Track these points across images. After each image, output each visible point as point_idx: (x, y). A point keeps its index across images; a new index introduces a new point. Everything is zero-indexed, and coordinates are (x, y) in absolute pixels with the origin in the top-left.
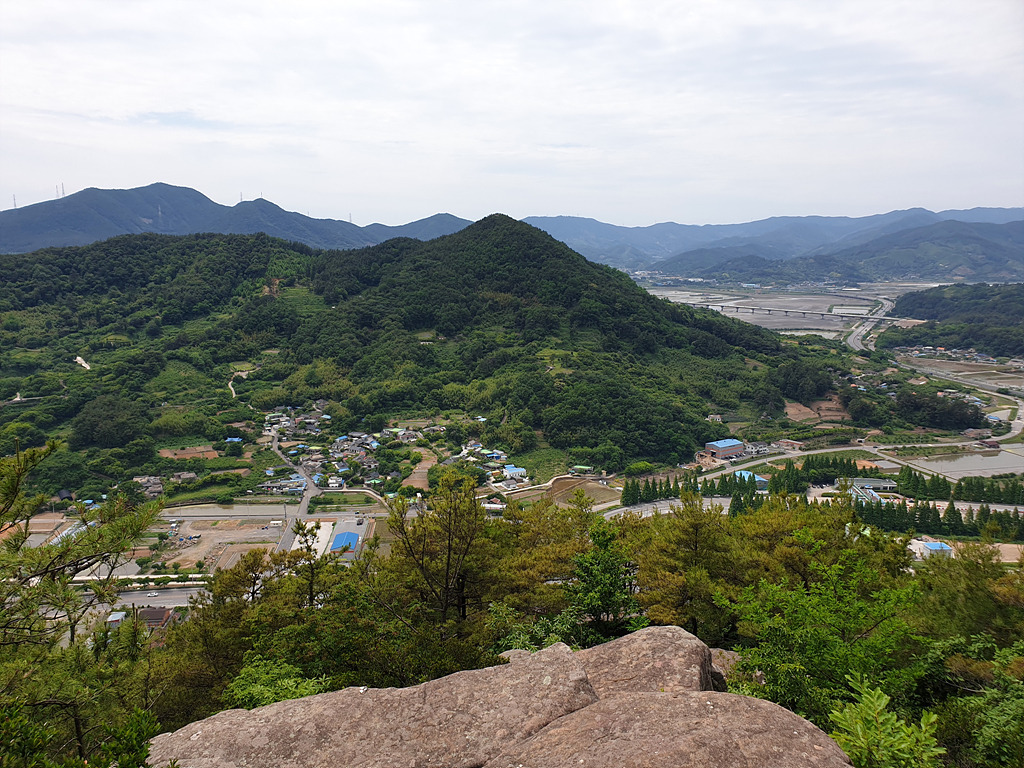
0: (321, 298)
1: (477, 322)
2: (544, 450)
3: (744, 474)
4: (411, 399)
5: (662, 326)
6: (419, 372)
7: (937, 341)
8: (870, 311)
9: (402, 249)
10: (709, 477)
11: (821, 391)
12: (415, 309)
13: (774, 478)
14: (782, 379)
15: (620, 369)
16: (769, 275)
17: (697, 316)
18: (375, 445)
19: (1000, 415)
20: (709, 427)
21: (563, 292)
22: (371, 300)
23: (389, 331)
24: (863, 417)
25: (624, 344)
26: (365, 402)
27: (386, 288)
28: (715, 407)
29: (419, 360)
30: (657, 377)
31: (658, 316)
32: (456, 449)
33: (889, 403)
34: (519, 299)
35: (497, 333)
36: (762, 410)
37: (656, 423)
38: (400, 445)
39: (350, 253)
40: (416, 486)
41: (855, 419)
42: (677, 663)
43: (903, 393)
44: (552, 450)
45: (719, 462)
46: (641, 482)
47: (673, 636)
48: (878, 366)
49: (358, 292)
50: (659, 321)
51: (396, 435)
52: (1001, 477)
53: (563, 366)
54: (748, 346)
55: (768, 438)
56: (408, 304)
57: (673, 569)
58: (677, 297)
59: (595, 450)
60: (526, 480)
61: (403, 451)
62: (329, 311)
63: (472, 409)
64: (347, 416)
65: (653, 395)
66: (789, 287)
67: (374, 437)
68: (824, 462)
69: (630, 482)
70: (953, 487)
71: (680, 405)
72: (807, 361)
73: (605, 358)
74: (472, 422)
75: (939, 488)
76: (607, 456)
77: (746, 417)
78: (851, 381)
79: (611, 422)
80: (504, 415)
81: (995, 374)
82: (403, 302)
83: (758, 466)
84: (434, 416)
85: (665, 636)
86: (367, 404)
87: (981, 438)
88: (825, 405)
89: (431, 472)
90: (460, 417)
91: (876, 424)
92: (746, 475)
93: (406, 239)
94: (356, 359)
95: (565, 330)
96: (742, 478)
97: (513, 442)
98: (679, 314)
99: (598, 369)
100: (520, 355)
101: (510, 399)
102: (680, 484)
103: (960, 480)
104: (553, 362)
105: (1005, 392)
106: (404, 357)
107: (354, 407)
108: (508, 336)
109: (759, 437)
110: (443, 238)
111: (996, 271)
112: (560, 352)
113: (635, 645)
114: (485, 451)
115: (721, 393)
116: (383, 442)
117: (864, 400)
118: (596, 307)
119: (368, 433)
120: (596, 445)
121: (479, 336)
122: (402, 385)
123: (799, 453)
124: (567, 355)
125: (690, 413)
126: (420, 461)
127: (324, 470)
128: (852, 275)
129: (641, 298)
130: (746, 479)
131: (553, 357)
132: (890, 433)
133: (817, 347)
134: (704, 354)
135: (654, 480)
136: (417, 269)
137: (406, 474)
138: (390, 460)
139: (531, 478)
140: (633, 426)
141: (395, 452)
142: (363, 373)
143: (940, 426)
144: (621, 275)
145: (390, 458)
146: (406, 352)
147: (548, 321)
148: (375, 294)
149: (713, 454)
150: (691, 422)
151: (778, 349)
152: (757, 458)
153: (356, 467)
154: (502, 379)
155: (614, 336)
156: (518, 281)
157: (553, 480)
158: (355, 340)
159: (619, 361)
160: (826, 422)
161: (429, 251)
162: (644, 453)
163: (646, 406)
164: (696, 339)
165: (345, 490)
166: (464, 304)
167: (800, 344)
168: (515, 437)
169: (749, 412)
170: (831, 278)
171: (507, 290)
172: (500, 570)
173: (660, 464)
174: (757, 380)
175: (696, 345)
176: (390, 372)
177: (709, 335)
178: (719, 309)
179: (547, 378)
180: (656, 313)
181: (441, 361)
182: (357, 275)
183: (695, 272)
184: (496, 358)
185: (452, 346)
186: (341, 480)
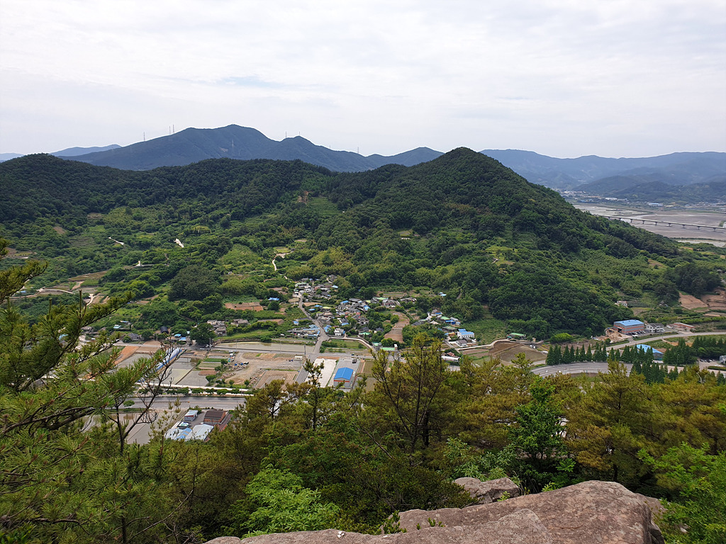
0: (336, 205)
1: (443, 225)
2: (489, 320)
3: (644, 346)
4: (393, 277)
5: (584, 233)
6: (399, 259)
9: (392, 172)
10: (615, 347)
11: (712, 287)
12: (399, 214)
13: (668, 351)
14: (677, 276)
15: (550, 263)
16: (670, 196)
17: (611, 226)
18: (367, 308)
20: (618, 310)
21: (508, 204)
22: (369, 208)
23: (380, 229)
25: (554, 244)
26: (361, 278)
27: (379, 199)
28: (623, 295)
29: (400, 250)
30: (579, 271)
31: (581, 224)
32: (424, 314)
34: (475, 209)
35: (457, 233)
36: (660, 299)
37: (576, 305)
38: (384, 309)
39: (356, 174)
40: (394, 339)
42: (620, 518)
44: (494, 320)
45: (624, 337)
46: (562, 348)
47: (615, 492)
49: (361, 202)
50: (581, 229)
51: (381, 302)
53: (506, 259)
54: (651, 250)
55: (664, 320)
56: (394, 211)
57: (600, 424)
58: (597, 211)
59: (528, 322)
60: (474, 341)
61: (385, 314)
62: (340, 215)
63: (436, 287)
64: (349, 287)
65: (575, 283)
66: (687, 206)
67: (366, 303)
68: (711, 342)
69: (554, 347)
71: (596, 292)
72: (699, 264)
73: (539, 254)
74: (435, 296)
76: (537, 328)
77: (647, 304)
79: (541, 302)
80: (459, 293)
82: (391, 210)
83: (656, 341)
84: (409, 290)
85: (607, 491)
86: (363, 280)
88: (713, 298)
89: (405, 329)
90: (427, 292)
92: (645, 348)
93: (395, 165)
94: (356, 248)
95: (509, 232)
96: (642, 350)
97: (465, 312)
98: (598, 224)
99: (533, 262)
100: (474, 250)
101: (464, 281)
102: (593, 352)
104: (498, 255)
106: (390, 248)
107: (354, 281)
108: (466, 235)
109: (657, 320)
110: (422, 164)
112: (504, 249)
113: (580, 497)
114: (445, 318)
115: (627, 284)
116: (372, 307)
118: (534, 216)
119: (362, 300)
120: (529, 318)
121: (444, 235)
122: (387, 267)
123: (690, 334)
124: (509, 251)
125: (603, 298)
126: (397, 321)
127: (332, 323)
129: (568, 211)
130: (645, 351)
131: (499, 252)
133: (708, 253)
134: (615, 255)
135: (572, 348)
136: (402, 186)
137: (387, 330)
138: (377, 319)
139: (478, 340)
140: (558, 306)
141: (380, 314)
142: (361, 258)
144: (553, 194)
145: (376, 318)
146: (391, 245)
147: (496, 225)
148: (372, 203)
149: (620, 330)
150: (603, 305)
151: (676, 253)
152: (655, 336)
153: (353, 323)
154: (459, 266)
155: (546, 238)
156: (475, 195)
157: (494, 342)
158: (357, 235)
159: (549, 257)
160: (714, 311)
161: (411, 174)
162: (565, 326)
163: (569, 292)
164: (610, 243)
165: (345, 338)
166: (434, 212)
167: (694, 250)
168: (467, 309)
169: (649, 300)
170: (722, 199)
171: (467, 202)
172: (457, 412)
173: (578, 336)
174: (657, 276)
175: (610, 248)
176: (379, 258)
177: (621, 240)
178: (629, 221)
179: (493, 267)
180: (579, 222)
181: (416, 251)
182: (360, 190)
183: (610, 193)
184: (456, 251)
185: (424, 241)
186: (342, 331)
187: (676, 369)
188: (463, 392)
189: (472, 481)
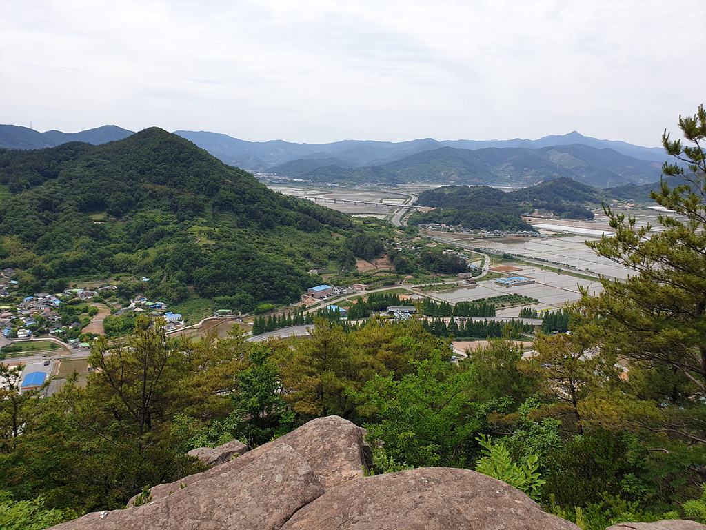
0: (6, 187)
1: (140, 207)
2: (196, 300)
3: (332, 307)
4: (88, 266)
5: (277, 211)
6: (93, 245)
7: (442, 220)
8: (404, 202)
9: (77, 151)
10: (310, 311)
11: (378, 252)
12: (89, 196)
13: (350, 309)
14: (353, 245)
15: (250, 240)
16: (344, 178)
17: (300, 204)
18: (58, 302)
19: (475, 264)
20: (310, 278)
21: (206, 185)
22: (51, 189)
23: (68, 213)
24: (402, 268)
25: (252, 223)
26: (48, 269)
27: (64, 180)
28: (313, 264)
29: (93, 235)
30: (276, 246)
31: (274, 204)
32: (126, 302)
33: (416, 259)
34: (173, 190)
35: (156, 215)
36: (342, 266)
37: (275, 277)
38: (79, 302)
39: (32, 152)
40: (93, 332)
41: (397, 269)
42: (341, 443)
43: (424, 252)
44: (201, 300)
45: (317, 301)
46: (266, 318)
47: (335, 423)
48: (409, 236)
49: (40, 183)
50: (275, 207)
51: (75, 294)
52: (477, 301)
53: (208, 239)
54: (333, 224)
55: (346, 283)
56: (83, 193)
57: (311, 374)
58: (287, 191)
59: (233, 297)
60: (182, 323)
61: (82, 306)
62: (13, 198)
63: (138, 272)
64: (32, 281)
65: (274, 258)
66: (356, 186)
67: (57, 297)
68: (379, 297)
69: (258, 318)
70: (453, 309)
71: (291, 264)
72: (369, 234)
73: (239, 233)
74: (138, 281)
75: (445, 310)
76: (242, 302)
77: (333, 271)
78: (394, 245)
79: (245, 277)
80: (163, 276)
81: (473, 240)
82: (79, 191)
83: (341, 302)
84: (107, 278)
85: (329, 424)
86: (50, 271)
87: (466, 278)
88: (379, 261)
89: (106, 321)
90: (129, 279)
91: (409, 272)
92: (334, 308)
93: (80, 143)
94: (38, 236)
95: (209, 212)
96: (331, 310)
97: (171, 295)
98: (288, 203)
99: (234, 240)
100: (175, 231)
101: (168, 264)
102: (292, 318)
103: (456, 304)
104: (200, 235)
105: (478, 250)
106: (81, 233)
107: (38, 273)
108: (165, 217)
109: (341, 283)
110: (111, 143)
111: (472, 178)
112: (205, 229)
113: (308, 434)
114: (150, 303)
115: (316, 255)
116: (65, 300)
117: (402, 257)
118: (231, 197)
119: (51, 293)
120: (234, 294)
121: (142, 217)
122: (79, 255)
123: (365, 292)
124: (210, 231)
125: (298, 269)
126: (96, 313)
127: (13, 324)
128: (394, 179)
129: (262, 191)
130: (334, 311)
131: (200, 232)
132: (417, 277)
133: (374, 225)
134: (305, 230)
135: (275, 316)
136: (90, 166)
137: (86, 324)
138: (72, 315)
139: (186, 321)
140: (260, 279)
141: (75, 307)
142: (46, 246)
143: (445, 272)
144: (248, 175)
145: (71, 312)
146: (82, 230)
147: (196, 206)
148: (55, 185)
149: (313, 295)
150: (298, 275)
151: (351, 226)
152: (340, 297)
153: (42, 321)
154: (161, 248)
155: (244, 217)
156: (172, 176)
157: (202, 321)
158: (38, 221)
159: (249, 234)
160: (381, 272)
161: (99, 153)
162: (267, 297)
163: (269, 266)
164: (300, 220)
165: (32, 339)
166: (129, 193)
167: (364, 223)
168: (173, 292)
169: (334, 267)
170: (381, 181)
171: (163, 183)
172: (180, 389)
173: (278, 304)
174: (339, 246)
175: (300, 224)
176: (69, 245)
177: (308, 217)
178: (314, 200)
179: (196, 248)
180: (273, 202)
181: (112, 236)
182: (38, 170)
183: (297, 175)
184: (156, 233)
185: (120, 224)
186: (28, 331)
187: (357, 323)
188: (183, 369)
189: (203, 450)
